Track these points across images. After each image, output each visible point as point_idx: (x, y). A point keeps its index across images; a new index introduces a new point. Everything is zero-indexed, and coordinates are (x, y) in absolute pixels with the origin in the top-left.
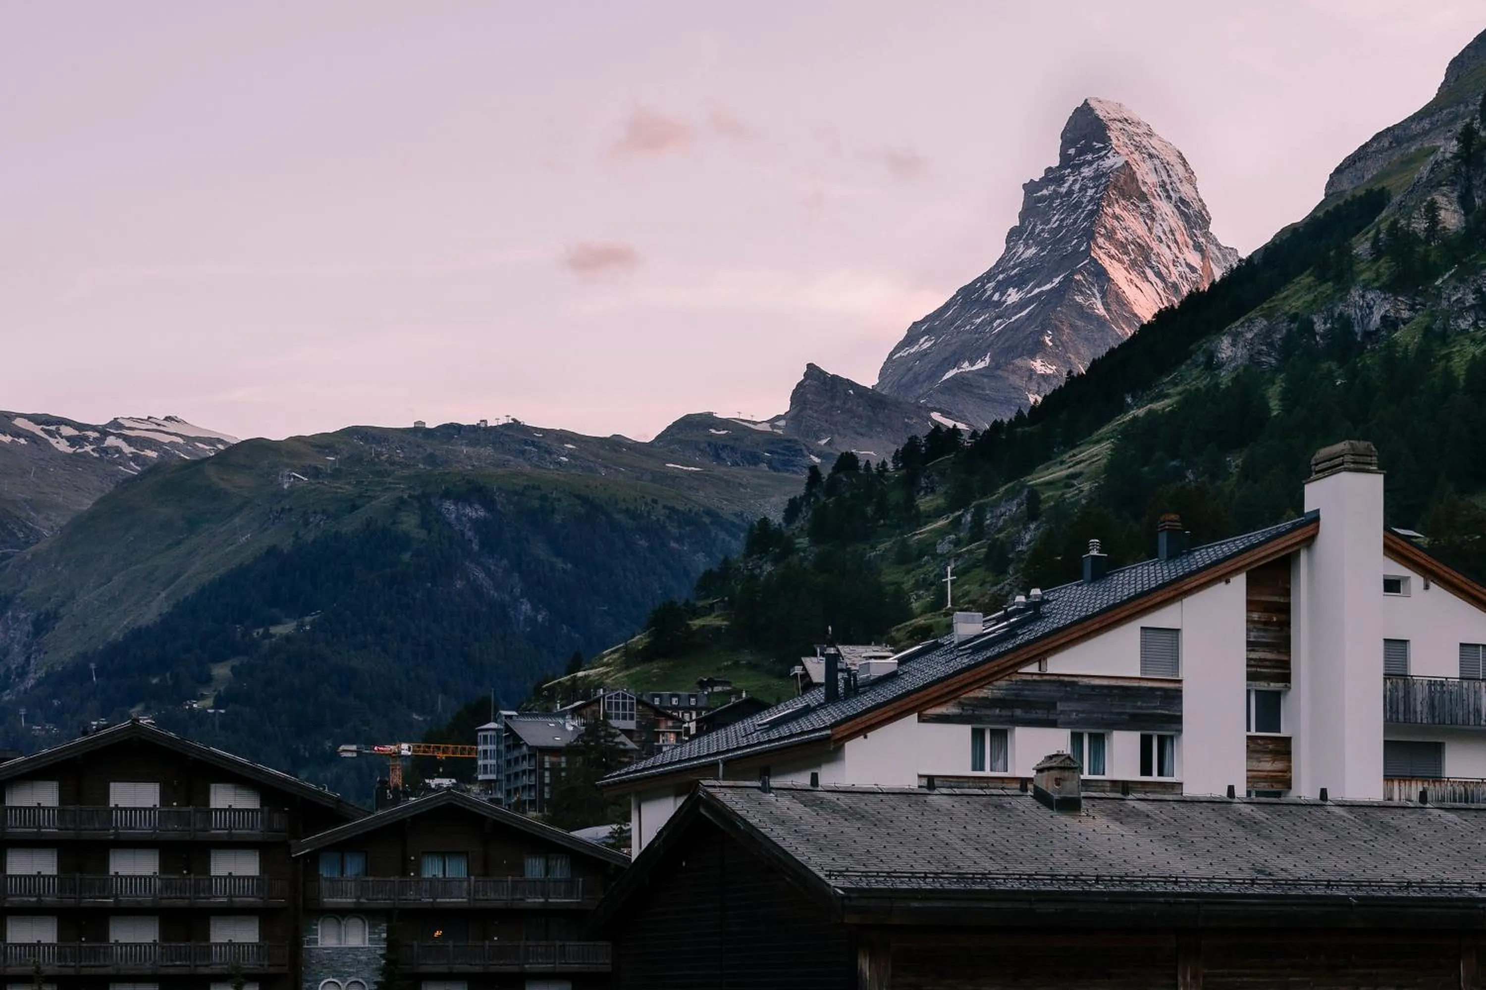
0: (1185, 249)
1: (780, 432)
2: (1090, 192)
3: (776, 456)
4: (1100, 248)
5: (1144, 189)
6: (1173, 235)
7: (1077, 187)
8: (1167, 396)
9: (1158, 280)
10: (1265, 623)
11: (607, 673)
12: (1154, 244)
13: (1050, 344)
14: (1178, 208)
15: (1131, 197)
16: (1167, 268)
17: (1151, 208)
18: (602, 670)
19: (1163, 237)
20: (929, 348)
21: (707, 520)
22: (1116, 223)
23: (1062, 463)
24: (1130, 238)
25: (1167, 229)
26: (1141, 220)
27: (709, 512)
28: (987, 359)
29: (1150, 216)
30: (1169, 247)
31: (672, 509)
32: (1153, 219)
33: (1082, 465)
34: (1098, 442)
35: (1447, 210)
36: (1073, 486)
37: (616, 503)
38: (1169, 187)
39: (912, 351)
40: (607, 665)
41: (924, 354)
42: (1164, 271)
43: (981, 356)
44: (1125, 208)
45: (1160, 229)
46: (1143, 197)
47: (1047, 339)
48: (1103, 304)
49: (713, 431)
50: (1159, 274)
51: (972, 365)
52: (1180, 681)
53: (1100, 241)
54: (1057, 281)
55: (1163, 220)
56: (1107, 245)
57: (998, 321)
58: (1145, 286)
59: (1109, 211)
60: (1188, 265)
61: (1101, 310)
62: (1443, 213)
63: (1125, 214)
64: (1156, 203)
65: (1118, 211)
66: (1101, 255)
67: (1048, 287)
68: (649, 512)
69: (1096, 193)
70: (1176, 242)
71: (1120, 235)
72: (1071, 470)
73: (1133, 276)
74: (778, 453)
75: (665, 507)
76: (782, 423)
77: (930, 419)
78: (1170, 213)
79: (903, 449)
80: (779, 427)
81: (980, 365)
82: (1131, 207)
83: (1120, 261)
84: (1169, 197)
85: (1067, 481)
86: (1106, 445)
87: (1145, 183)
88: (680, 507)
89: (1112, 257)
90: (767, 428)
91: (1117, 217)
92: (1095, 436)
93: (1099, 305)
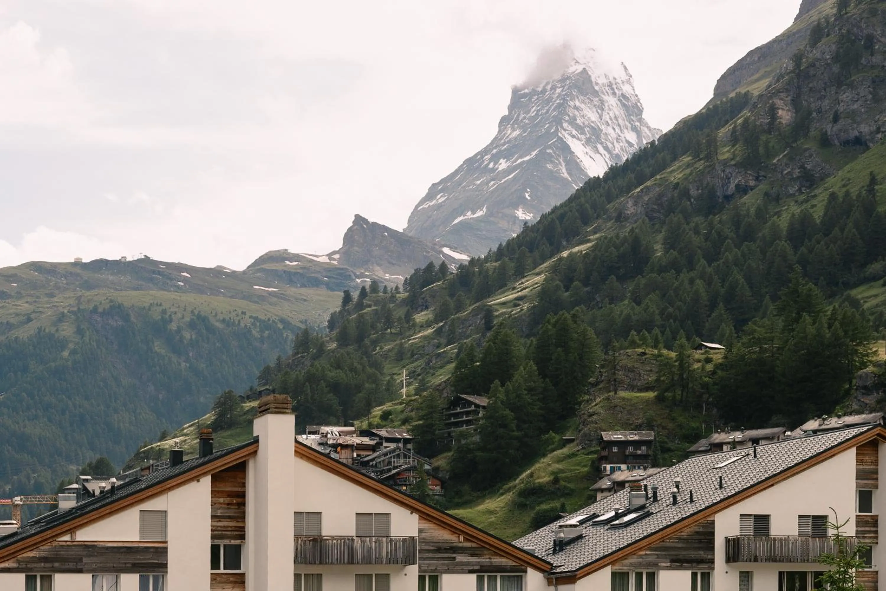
0: (625, 131)
1: (335, 263)
2: (558, 90)
3: (333, 280)
4: (565, 130)
5: (597, 88)
6: (617, 120)
7: (549, 87)
8: (589, 241)
9: (606, 153)
10: (228, 504)
11: (185, 441)
12: (603, 127)
13: (529, 198)
14: (620, 101)
15: (587, 94)
16: (613, 144)
17: (602, 102)
18: (182, 438)
19: (610, 122)
20: (443, 202)
21: (281, 326)
22: (576, 113)
23: (514, 289)
24: (586, 123)
25: (613, 116)
26: (594, 110)
27: (282, 321)
28: (485, 209)
29: (601, 107)
30: (614, 129)
31: (256, 318)
32: (603, 110)
33: (527, 290)
34: (538, 274)
35: (783, 109)
36: (519, 305)
37: (216, 315)
38: (614, 86)
39: (431, 204)
40: (186, 435)
41: (440, 206)
42: (610, 145)
43: (480, 208)
44: (583, 102)
45: (608, 117)
46: (596, 93)
47: (527, 195)
48: (566, 169)
49: (288, 262)
50: (606, 148)
51: (474, 213)
52: (166, 542)
53: (565, 125)
54: (534, 153)
55: (610, 109)
56: (570, 128)
57: (492, 183)
58: (597, 157)
59: (572, 103)
60: (628, 142)
61: (566, 175)
62: (780, 112)
63: (583, 106)
64: (605, 98)
65: (577, 103)
66: (566, 136)
67: (528, 158)
68: (239, 321)
69: (562, 91)
70: (619, 125)
71: (579, 121)
72: (520, 294)
73: (588, 149)
74: (334, 278)
75: (251, 317)
76: (337, 256)
77: (442, 252)
78: (615, 105)
79: (411, 278)
80: (334, 259)
81: (479, 213)
82: (587, 101)
83: (578, 139)
84: (614, 94)
85: (517, 302)
86: (543, 276)
87: (597, 84)
88: (262, 317)
89: (573, 136)
90: (325, 259)
91: (576, 108)
92: (537, 270)
93: (564, 170)
